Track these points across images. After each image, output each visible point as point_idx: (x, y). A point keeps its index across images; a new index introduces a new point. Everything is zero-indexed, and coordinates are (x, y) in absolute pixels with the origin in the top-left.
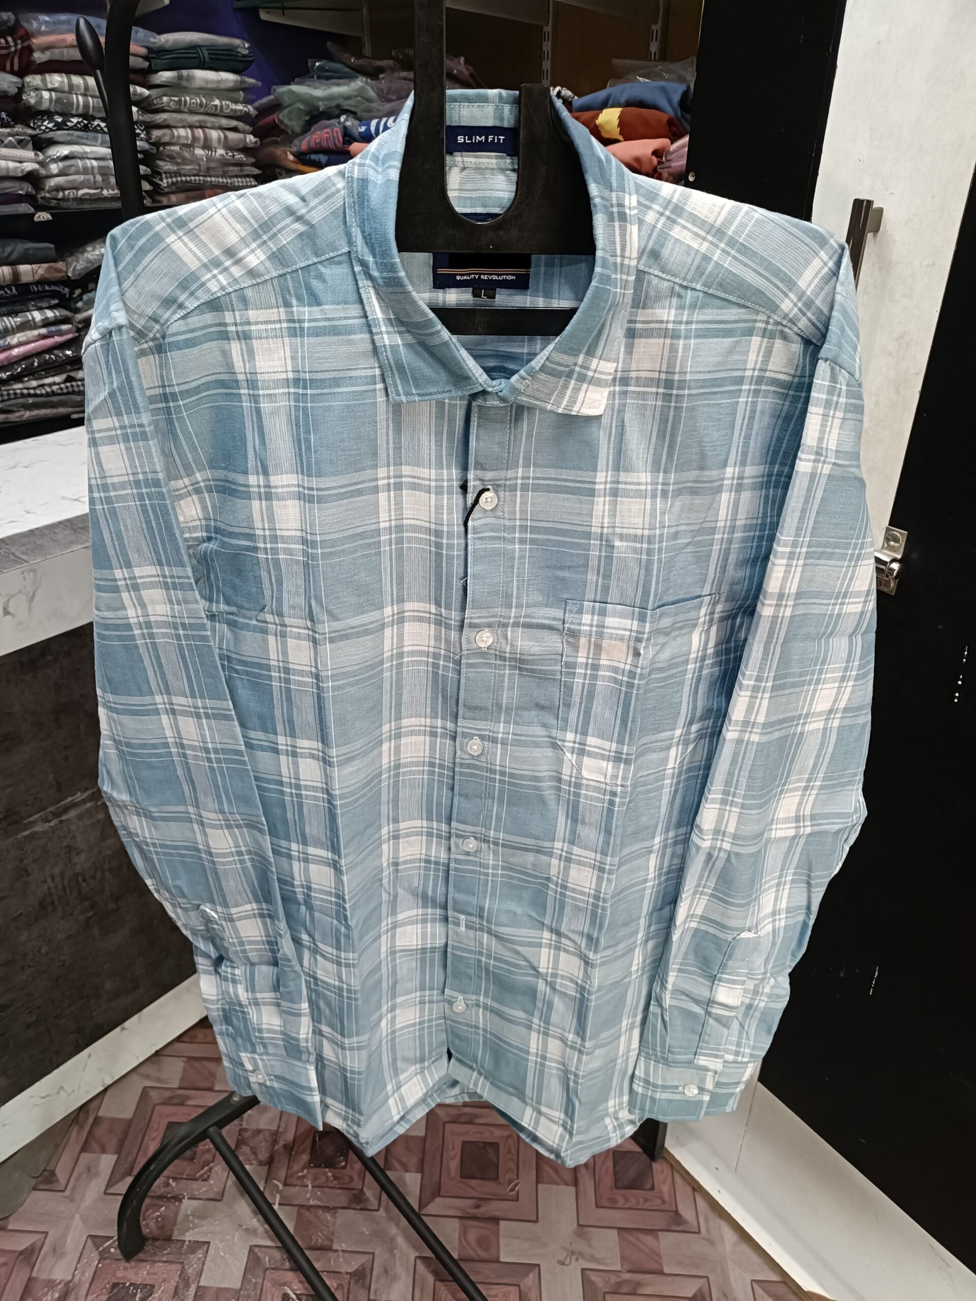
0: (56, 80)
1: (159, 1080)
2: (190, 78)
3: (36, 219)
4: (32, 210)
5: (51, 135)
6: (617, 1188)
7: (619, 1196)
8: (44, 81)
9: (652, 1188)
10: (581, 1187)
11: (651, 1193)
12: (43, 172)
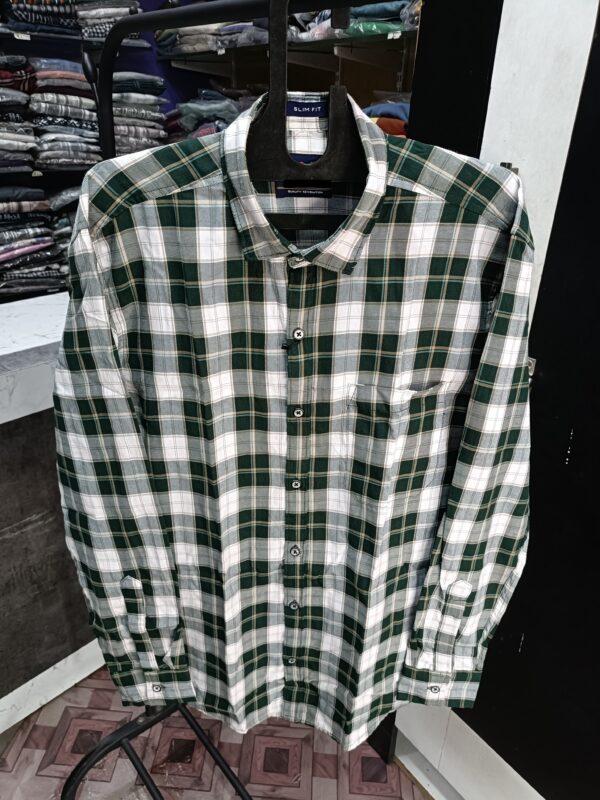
0: (50, 97)
1: (76, 702)
2: (128, 98)
3: (33, 175)
4: (31, 170)
5: (45, 128)
6: (363, 781)
7: (365, 787)
8: (43, 97)
9: (386, 782)
10: (340, 780)
11: (385, 785)
12: (39, 148)
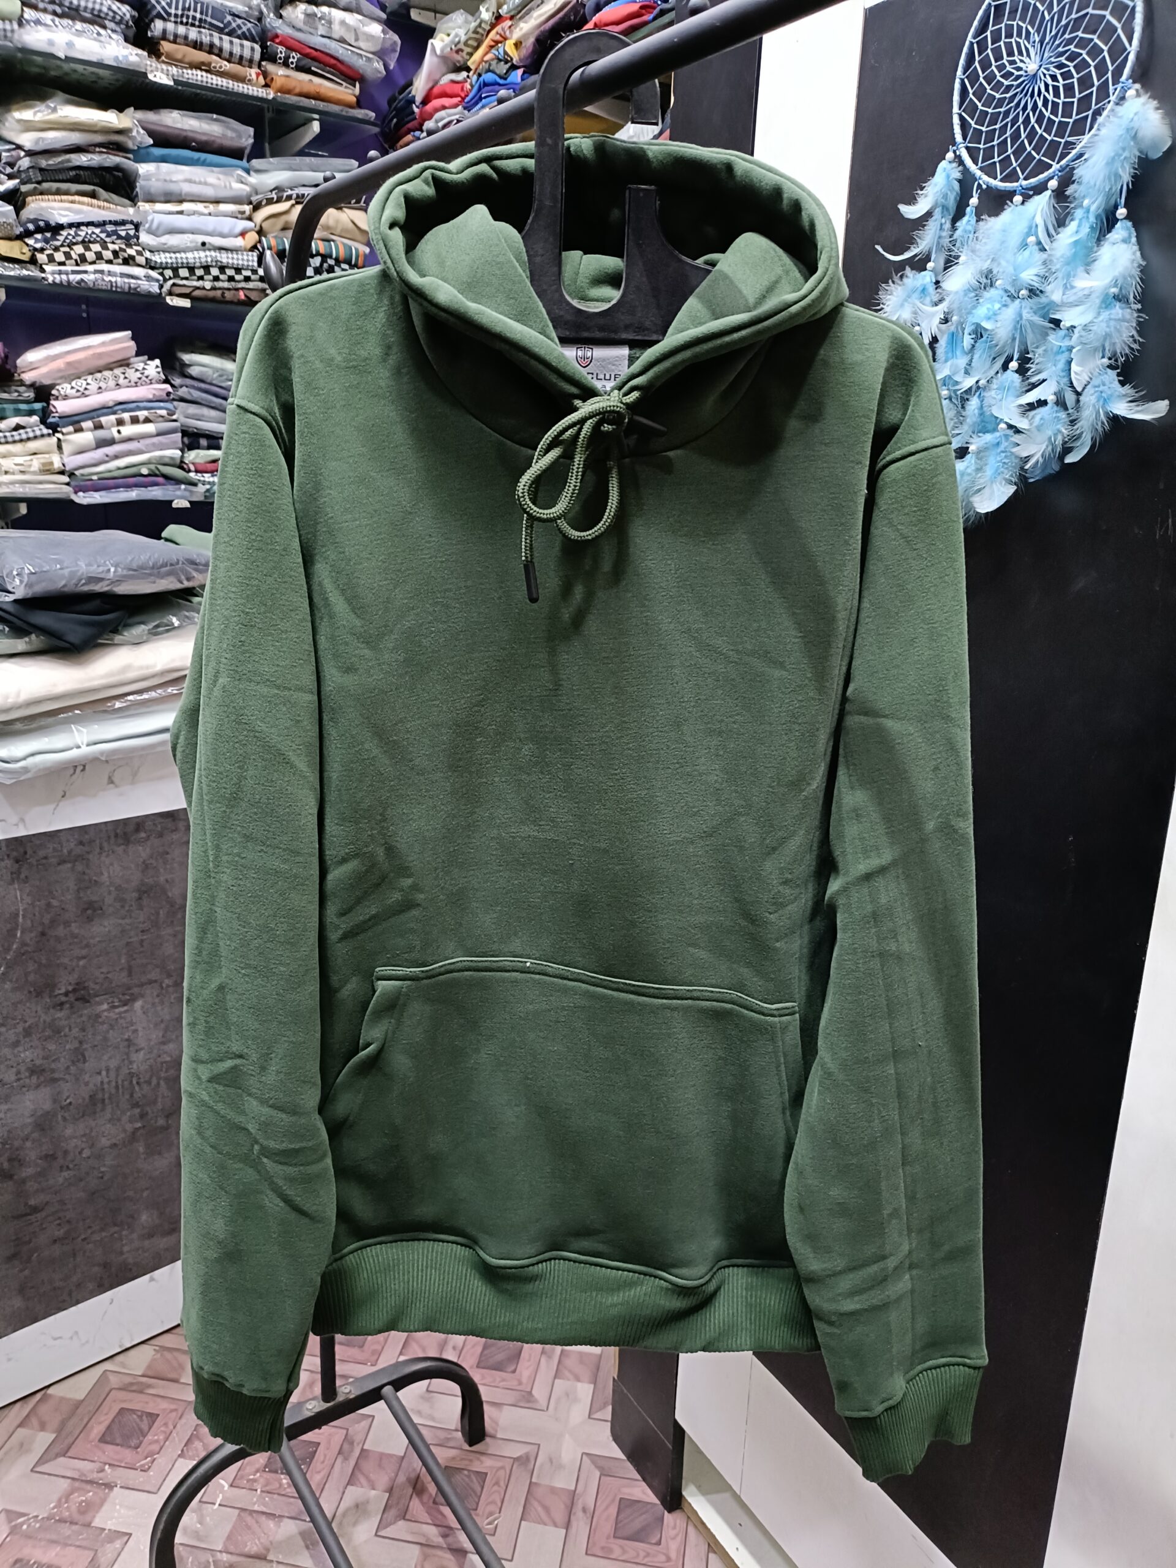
6: (615, 1537)
7: (616, 1546)
9: (659, 1543)
10: (573, 1530)
11: (656, 1548)
